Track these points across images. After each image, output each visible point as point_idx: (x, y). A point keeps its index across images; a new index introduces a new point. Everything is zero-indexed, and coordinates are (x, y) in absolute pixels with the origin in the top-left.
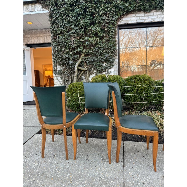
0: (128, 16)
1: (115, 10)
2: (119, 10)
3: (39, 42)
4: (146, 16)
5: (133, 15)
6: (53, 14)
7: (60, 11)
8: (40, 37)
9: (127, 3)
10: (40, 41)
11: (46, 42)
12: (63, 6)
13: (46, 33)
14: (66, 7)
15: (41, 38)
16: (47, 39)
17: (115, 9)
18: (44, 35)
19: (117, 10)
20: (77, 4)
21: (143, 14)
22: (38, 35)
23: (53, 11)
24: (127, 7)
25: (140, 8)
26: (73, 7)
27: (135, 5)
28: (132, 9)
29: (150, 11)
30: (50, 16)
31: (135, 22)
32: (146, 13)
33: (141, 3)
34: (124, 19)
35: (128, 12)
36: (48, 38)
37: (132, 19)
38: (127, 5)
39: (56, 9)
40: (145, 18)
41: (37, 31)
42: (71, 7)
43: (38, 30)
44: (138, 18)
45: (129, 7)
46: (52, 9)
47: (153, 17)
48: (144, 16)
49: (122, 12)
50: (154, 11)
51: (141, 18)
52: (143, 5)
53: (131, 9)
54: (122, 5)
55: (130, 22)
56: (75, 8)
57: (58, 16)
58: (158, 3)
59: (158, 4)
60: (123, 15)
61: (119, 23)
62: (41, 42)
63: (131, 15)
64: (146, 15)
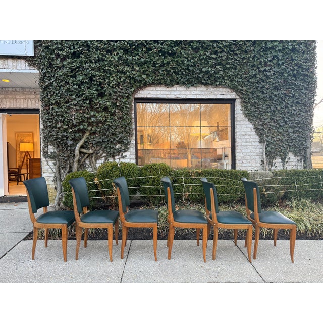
0: (147, 89)
1: (130, 82)
2: (135, 82)
3: (18, 107)
4: (168, 91)
5: (153, 88)
6: (46, 77)
7: (56, 75)
8: (20, 99)
9: (144, 74)
10: (20, 105)
11: (30, 107)
12: (60, 69)
13: (31, 94)
14: (64, 71)
15: (22, 101)
16: (32, 104)
17: (130, 80)
18: (27, 97)
19: (132, 82)
20: (81, 69)
21: (164, 89)
22: (18, 97)
23: (45, 73)
24: (144, 79)
25: (160, 81)
26: (74, 72)
27: (153, 78)
28: (151, 82)
29: (172, 86)
30: (40, 79)
31: (155, 97)
32: (168, 87)
33: (161, 77)
34: (141, 92)
35: (146, 85)
36: (34, 102)
37: (152, 92)
38: (144, 76)
39: (50, 71)
40: (167, 93)
41: (16, 90)
42: (71, 72)
43: (18, 89)
44: (159, 93)
45: (147, 80)
46: (44, 71)
47: (175, 93)
48: (166, 91)
49: (138, 84)
50: (176, 86)
51: (162, 93)
52: (163, 79)
53: (149, 82)
54: (138, 76)
55: (149, 96)
56: (77, 74)
57: (53, 80)
58: (180, 78)
59: (180, 80)
60: (140, 88)
61: (136, 96)
62: (22, 107)
63: (150, 88)
64: (167, 89)
